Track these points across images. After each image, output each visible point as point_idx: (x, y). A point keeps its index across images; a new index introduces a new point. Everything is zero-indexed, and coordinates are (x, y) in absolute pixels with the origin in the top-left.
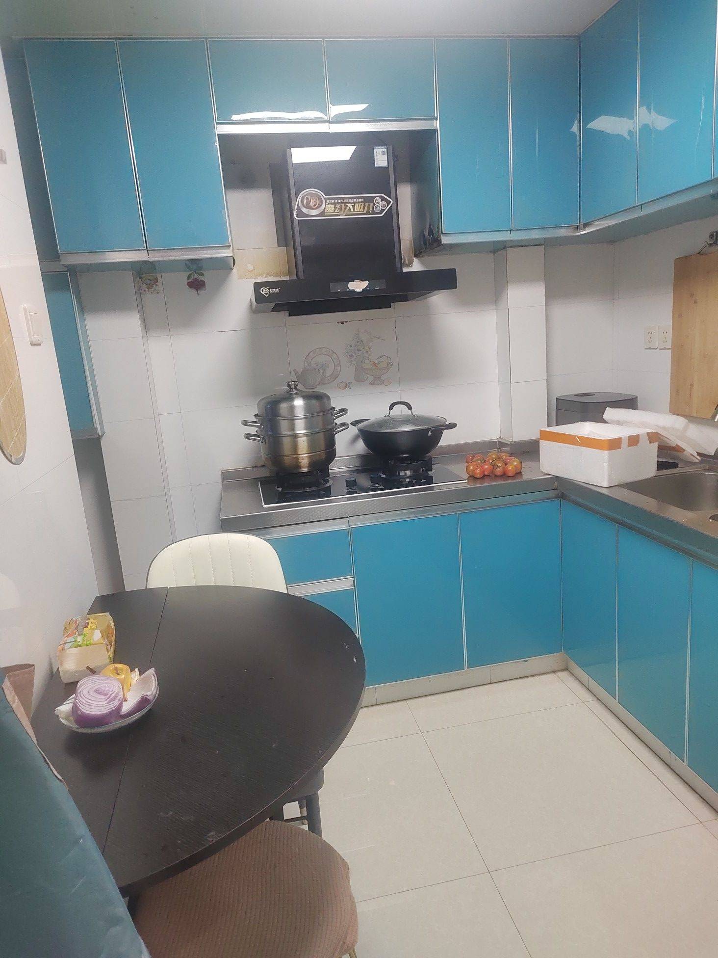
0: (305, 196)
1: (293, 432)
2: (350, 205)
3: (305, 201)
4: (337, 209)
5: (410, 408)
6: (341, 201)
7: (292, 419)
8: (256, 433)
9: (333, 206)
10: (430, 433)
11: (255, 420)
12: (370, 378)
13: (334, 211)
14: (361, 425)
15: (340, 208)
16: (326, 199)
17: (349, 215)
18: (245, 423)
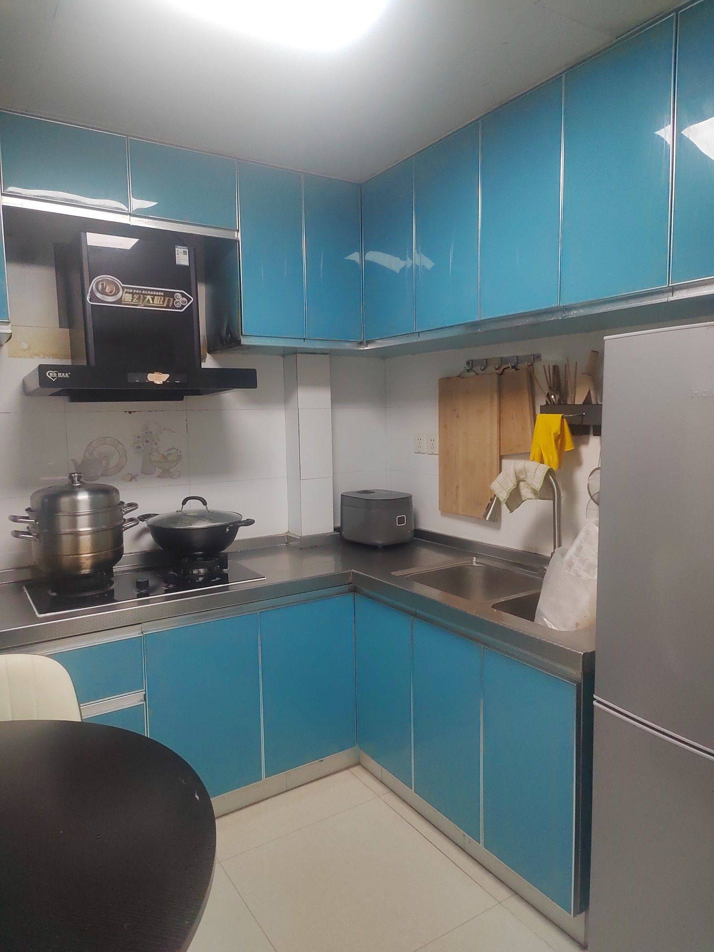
0: (100, 281)
1: (74, 530)
2: (149, 297)
3: (100, 287)
4: (135, 299)
5: (205, 503)
6: (140, 292)
7: (74, 515)
8: (27, 530)
9: (131, 295)
10: (228, 530)
11: (27, 515)
12: (158, 471)
13: (132, 300)
14: (151, 520)
15: (139, 299)
16: (123, 288)
17: (147, 307)
18: (15, 519)
